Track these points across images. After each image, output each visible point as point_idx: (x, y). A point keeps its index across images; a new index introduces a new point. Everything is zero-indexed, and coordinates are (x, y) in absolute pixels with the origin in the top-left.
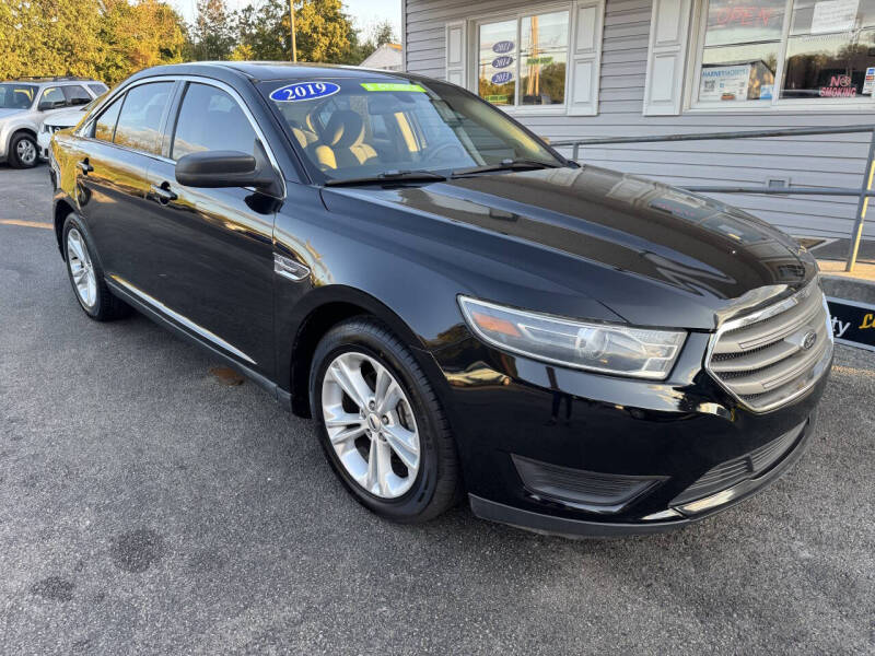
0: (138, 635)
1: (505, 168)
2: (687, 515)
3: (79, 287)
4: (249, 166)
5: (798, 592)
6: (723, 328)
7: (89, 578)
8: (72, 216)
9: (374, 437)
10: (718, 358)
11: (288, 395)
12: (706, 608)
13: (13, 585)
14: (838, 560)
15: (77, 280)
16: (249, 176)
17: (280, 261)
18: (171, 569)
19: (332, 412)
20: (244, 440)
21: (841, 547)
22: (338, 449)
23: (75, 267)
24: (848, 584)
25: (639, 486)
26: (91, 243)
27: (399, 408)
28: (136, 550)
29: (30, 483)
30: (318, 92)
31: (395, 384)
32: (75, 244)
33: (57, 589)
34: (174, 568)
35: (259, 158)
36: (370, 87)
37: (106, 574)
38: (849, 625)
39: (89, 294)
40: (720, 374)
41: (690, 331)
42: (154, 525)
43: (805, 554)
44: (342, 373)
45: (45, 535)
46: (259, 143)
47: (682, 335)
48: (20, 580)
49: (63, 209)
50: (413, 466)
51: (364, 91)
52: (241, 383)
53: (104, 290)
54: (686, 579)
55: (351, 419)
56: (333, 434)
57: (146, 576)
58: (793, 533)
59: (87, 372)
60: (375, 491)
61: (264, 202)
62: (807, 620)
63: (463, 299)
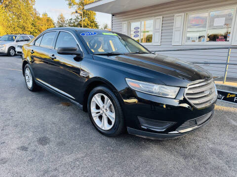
0: (44, 159)
1: (137, 53)
2: (180, 133)
3: (27, 83)
4: (75, 50)
5: (209, 154)
6: (189, 87)
7: (32, 146)
8: (27, 65)
9: (104, 115)
10: (188, 94)
11: (82, 106)
12: (185, 157)
13: (13, 148)
14: (219, 147)
15: (27, 81)
16: (75, 52)
17: (82, 72)
18: (52, 145)
19: (93, 109)
20: (70, 118)
21: (220, 145)
22: (94, 119)
23: (27, 77)
24: (221, 152)
25: (169, 124)
26: (32, 71)
27: (110, 107)
28: (43, 141)
29: (16, 126)
30: (92, 34)
31: (109, 100)
32: (28, 72)
33: (24, 149)
34: (53, 145)
35: (78, 48)
36: (104, 34)
37: (36, 146)
38: (220, 161)
39: (30, 84)
40: (188, 98)
41: (181, 87)
42: (47, 136)
43: (210, 146)
44: (96, 99)
45: (20, 137)
46: (78, 45)
47: (179, 88)
48: (14, 147)
49: (25, 63)
50: (113, 121)
51: (103, 34)
52: (69, 106)
53: (34, 83)
54: (181, 150)
55: (98, 111)
56: (93, 115)
57: (46, 146)
58: (208, 141)
59: (29, 103)
60: (103, 129)
61: (78, 59)
62: (211, 160)
63: (126, 79)
